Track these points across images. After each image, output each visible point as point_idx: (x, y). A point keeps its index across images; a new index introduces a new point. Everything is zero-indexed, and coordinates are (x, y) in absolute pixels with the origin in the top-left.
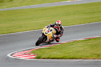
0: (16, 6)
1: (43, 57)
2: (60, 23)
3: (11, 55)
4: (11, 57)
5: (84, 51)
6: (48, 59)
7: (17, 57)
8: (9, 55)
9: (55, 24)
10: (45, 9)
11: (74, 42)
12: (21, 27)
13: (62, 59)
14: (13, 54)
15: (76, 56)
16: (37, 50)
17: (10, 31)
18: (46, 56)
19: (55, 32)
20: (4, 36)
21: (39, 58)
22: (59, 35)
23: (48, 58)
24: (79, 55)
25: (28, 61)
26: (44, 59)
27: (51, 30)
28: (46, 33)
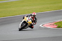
7: (46, 27)
8: (41, 25)
16: (58, 22)
21: (59, 27)
28: (27, 21)
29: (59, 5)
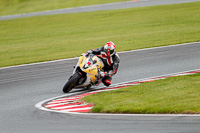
0: (53, 8)
1: (107, 108)
2: (112, 48)
3: (43, 105)
4: (43, 108)
5: (187, 97)
6: (115, 112)
7: (56, 110)
8: (39, 105)
9: (103, 50)
10: (111, 15)
11: (169, 78)
12: (63, 50)
13: (144, 112)
14: (46, 104)
15: (172, 107)
16: (93, 94)
17: (40, 58)
18: (113, 107)
19: (103, 65)
20: (28, 68)
21: (98, 111)
22: (110, 72)
23: (117, 112)
24: (179, 105)
25: (78, 116)
26: (108, 112)
27: (95, 62)
28: (84, 68)
29: (97, 38)
